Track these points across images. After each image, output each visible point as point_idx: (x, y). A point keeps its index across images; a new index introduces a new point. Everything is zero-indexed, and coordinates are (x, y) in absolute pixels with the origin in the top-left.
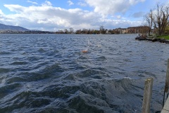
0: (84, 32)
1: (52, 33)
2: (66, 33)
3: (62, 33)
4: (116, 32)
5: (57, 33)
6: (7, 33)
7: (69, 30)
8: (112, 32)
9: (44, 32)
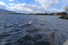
0: (39, 14)
1: (26, 14)
3: (30, 14)
4: (52, 14)
5: (28, 14)
6: (9, 14)
7: (33, 13)
9: (23, 14)
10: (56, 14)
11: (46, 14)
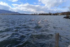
0: (42, 14)
1: (29, 15)
2: (35, 15)
3: (33, 15)
4: (56, 14)
5: (31, 15)
6: (12, 14)
8: (54, 14)
9: (26, 14)
10: (60, 14)
11: (50, 14)
